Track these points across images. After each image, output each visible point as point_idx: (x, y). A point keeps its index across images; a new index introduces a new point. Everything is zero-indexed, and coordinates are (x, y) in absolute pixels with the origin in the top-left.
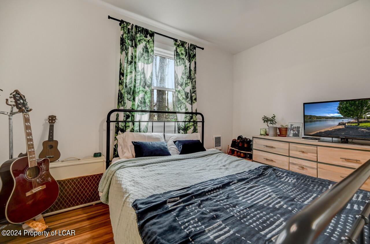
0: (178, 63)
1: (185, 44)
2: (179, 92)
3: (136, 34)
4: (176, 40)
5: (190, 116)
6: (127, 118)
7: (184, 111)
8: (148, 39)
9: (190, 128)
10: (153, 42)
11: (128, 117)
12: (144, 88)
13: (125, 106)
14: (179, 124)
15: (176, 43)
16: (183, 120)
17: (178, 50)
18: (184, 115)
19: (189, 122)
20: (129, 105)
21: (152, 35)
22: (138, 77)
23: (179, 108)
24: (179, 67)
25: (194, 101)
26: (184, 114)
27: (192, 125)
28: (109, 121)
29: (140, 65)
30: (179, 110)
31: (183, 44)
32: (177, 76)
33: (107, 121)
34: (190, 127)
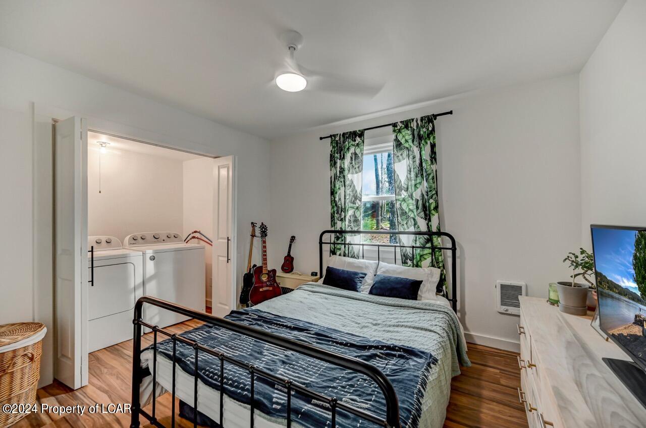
0: (400, 157)
1: (410, 123)
2: (404, 200)
3: (344, 142)
4: (395, 125)
5: (425, 239)
6: (337, 240)
7: (412, 229)
8: (357, 142)
9: (426, 259)
10: (363, 142)
11: (338, 238)
12: (354, 203)
13: (336, 227)
14: (406, 250)
15: (396, 128)
16: (412, 244)
17: (400, 137)
18: (412, 237)
19: (423, 247)
20: (339, 225)
21: (361, 134)
22: (348, 192)
23: (405, 226)
24: (402, 162)
25: (433, 212)
26: (414, 235)
27: (429, 253)
28: (321, 243)
29: (349, 177)
30: (404, 229)
31: (407, 124)
32: (398, 177)
33: (319, 243)
34: (426, 257)
